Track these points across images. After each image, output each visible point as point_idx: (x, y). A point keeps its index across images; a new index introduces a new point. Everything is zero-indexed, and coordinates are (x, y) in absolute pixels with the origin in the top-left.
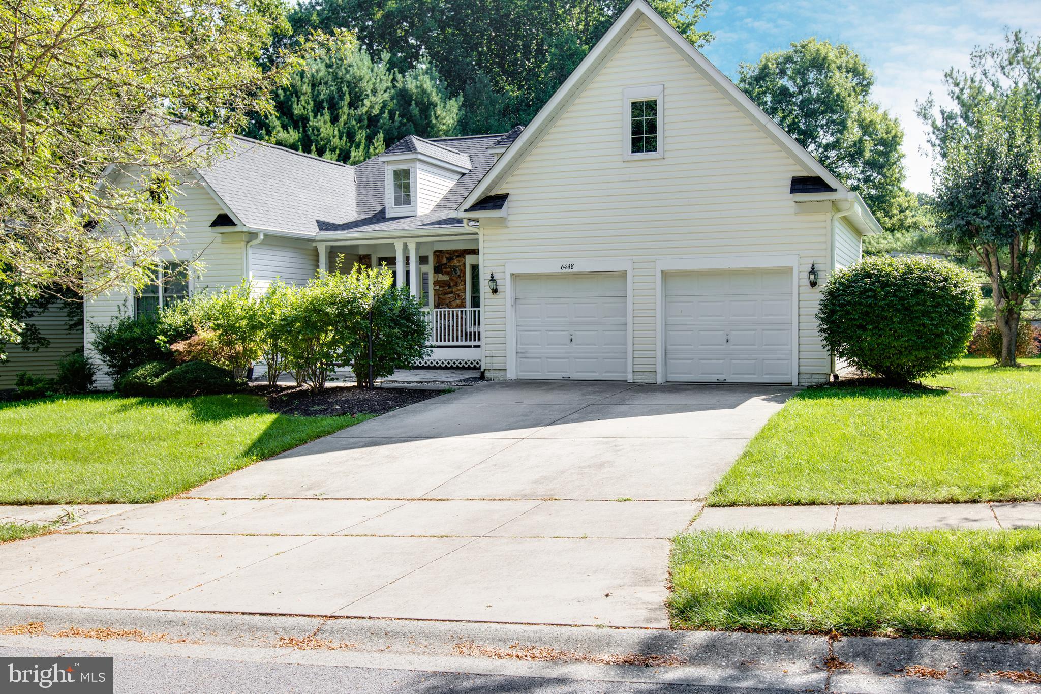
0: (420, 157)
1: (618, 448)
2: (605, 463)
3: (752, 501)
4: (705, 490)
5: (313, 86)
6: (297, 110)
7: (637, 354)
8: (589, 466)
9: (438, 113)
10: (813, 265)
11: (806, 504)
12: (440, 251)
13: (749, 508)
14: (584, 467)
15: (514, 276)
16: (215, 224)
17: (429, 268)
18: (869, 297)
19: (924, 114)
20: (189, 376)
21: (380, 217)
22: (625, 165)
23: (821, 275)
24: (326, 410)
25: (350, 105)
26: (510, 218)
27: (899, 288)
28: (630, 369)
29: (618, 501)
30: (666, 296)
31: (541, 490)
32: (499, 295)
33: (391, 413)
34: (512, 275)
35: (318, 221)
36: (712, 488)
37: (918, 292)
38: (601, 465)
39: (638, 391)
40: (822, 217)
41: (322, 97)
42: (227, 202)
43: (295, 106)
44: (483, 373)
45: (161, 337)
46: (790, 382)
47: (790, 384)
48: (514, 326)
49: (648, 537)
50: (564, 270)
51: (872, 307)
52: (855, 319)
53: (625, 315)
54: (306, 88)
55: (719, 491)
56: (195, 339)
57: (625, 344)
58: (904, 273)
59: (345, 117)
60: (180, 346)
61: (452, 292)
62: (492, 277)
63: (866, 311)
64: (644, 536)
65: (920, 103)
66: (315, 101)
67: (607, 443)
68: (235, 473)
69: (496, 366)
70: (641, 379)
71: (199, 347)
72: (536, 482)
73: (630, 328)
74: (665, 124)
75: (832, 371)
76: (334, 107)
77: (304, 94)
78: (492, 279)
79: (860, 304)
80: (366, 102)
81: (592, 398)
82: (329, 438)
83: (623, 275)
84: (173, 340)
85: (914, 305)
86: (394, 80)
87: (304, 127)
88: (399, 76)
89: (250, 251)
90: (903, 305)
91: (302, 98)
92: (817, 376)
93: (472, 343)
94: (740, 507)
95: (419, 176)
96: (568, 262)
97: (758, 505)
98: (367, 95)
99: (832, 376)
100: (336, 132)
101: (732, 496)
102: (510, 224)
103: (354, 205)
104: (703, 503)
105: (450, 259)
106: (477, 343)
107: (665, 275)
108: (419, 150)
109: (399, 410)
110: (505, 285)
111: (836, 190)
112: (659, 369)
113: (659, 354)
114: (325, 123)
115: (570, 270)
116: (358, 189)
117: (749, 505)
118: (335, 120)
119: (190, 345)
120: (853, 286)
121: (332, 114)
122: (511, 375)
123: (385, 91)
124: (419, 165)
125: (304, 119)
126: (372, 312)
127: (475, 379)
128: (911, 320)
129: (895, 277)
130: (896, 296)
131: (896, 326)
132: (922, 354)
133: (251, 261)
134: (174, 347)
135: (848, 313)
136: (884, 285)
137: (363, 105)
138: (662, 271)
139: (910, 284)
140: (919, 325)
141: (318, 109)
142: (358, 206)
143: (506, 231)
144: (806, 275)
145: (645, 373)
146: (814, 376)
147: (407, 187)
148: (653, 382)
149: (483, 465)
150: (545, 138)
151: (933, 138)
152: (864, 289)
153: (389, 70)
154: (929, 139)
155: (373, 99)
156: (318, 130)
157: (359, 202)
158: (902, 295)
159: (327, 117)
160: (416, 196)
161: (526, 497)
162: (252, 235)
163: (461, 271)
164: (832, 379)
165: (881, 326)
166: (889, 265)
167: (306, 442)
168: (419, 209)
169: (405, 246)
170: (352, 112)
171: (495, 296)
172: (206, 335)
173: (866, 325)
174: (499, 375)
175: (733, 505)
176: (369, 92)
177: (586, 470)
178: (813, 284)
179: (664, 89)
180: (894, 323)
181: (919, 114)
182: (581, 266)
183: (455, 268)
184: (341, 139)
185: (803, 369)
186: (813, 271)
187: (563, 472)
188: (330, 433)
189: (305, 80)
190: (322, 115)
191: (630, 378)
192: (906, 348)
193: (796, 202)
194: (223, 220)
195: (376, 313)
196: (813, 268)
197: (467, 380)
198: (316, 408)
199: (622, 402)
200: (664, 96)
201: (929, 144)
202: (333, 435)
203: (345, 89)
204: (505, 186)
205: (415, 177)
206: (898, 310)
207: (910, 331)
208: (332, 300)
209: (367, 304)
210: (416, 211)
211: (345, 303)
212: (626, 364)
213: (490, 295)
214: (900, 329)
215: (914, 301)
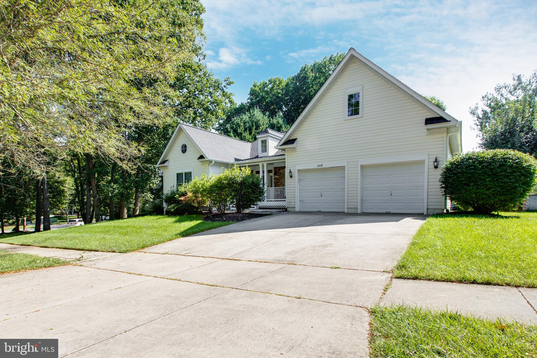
0: (270, 135)
1: (336, 238)
2: (328, 245)
3: (432, 277)
4: (392, 264)
5: (244, 123)
6: (239, 131)
7: (349, 201)
8: (319, 246)
9: (283, 129)
10: (436, 158)
11: (482, 284)
12: (276, 167)
13: (430, 282)
14: (316, 247)
15: (299, 171)
16: (199, 158)
17: (272, 174)
18: (471, 169)
19: (473, 113)
20: (182, 208)
21: (257, 157)
22: (345, 122)
23: (440, 163)
24: (220, 220)
25: (255, 129)
26: (297, 148)
27: (490, 164)
28: (346, 207)
29: (331, 268)
30: (362, 176)
31: (289, 258)
32: (293, 178)
33: (244, 221)
34: (298, 170)
35: (235, 158)
36: (395, 263)
37: (501, 166)
38: (325, 246)
39: (349, 215)
40: (441, 136)
41: (247, 127)
42: (202, 151)
43: (238, 130)
44: (286, 209)
45: (177, 195)
46: (422, 213)
47: (423, 214)
48: (299, 190)
49: (349, 303)
50: (319, 167)
51: (473, 174)
52: (462, 181)
53: (344, 185)
54: (242, 124)
55: (401, 267)
56: (187, 196)
57: (344, 197)
58: (493, 156)
59: (254, 133)
60: (182, 198)
61: (280, 182)
62: (290, 171)
63: (469, 177)
64: (346, 302)
65: (471, 108)
66: (245, 128)
67: (331, 235)
68: (168, 242)
69: (291, 206)
70: (351, 211)
71: (188, 199)
72: (288, 253)
73: (346, 190)
74: (363, 102)
75: (446, 208)
76: (250, 130)
77: (241, 126)
78: (290, 172)
79: (466, 173)
80: (261, 128)
81: (328, 217)
82: (214, 230)
83: (343, 168)
84: (180, 196)
85: (499, 172)
86: (270, 120)
87: (241, 136)
88: (271, 119)
89: (210, 167)
90: (492, 172)
91: (241, 127)
92: (437, 210)
93: (283, 200)
94: (422, 281)
95: (269, 142)
96: (320, 164)
97: (437, 280)
98: (261, 126)
99: (445, 210)
100: (251, 137)
101: (413, 271)
102: (297, 150)
103: (249, 154)
104: (391, 275)
105: (279, 170)
106: (284, 200)
107: (362, 167)
108: (270, 132)
109: (248, 220)
110: (296, 175)
111: (450, 121)
112: (359, 207)
113: (359, 200)
114: (247, 134)
115: (321, 167)
116: (251, 150)
117: (429, 280)
118: (250, 134)
119: (185, 198)
120: (462, 165)
121: (250, 132)
122: (297, 209)
123: (267, 124)
124: (270, 138)
125: (241, 134)
126: (241, 183)
127: (283, 211)
128: (497, 180)
129: (487, 159)
130: (488, 168)
131: (488, 183)
132: (502, 198)
133: (210, 171)
134: (180, 199)
135: (458, 177)
136: (480, 163)
137: (260, 129)
138: (361, 165)
139: (496, 162)
140: (502, 183)
141: (245, 130)
142: (251, 154)
143: (296, 153)
144: (432, 163)
145: (353, 209)
146: (435, 210)
147: (266, 147)
148: (356, 212)
149: (267, 243)
150: (312, 115)
151: (477, 122)
152: (468, 165)
153: (268, 118)
154: (475, 123)
155: (262, 126)
156: (245, 137)
157: (251, 153)
158: (492, 167)
159: (248, 133)
160: (268, 149)
161: (279, 261)
162: (211, 162)
163: (283, 174)
164: (445, 211)
165: (479, 183)
166: (483, 153)
167: (204, 231)
168: (269, 153)
169: (263, 165)
170: (256, 131)
171: (292, 179)
172: (190, 194)
173: (469, 183)
174: (292, 210)
175: (415, 278)
176: (262, 125)
177: (317, 248)
178: (436, 167)
179: (363, 87)
180: (486, 181)
181: (471, 113)
182: (326, 165)
183: (281, 173)
184: (252, 139)
185: (429, 207)
186: (436, 161)
187: (304, 249)
188: (215, 228)
189: (242, 122)
190: (246, 132)
191: (346, 211)
192: (493, 194)
193: (428, 129)
194: (202, 157)
195: (243, 183)
196: (436, 160)
197: (280, 211)
198: (218, 219)
199: (342, 219)
200: (363, 90)
201: (475, 125)
202: (216, 229)
203: (254, 124)
204: (295, 135)
205: (268, 142)
206: (489, 175)
207: (496, 186)
208: (226, 178)
209: (239, 180)
210: (268, 154)
211: (231, 179)
212: (344, 205)
213: (289, 178)
214: (490, 185)
215: (499, 170)
